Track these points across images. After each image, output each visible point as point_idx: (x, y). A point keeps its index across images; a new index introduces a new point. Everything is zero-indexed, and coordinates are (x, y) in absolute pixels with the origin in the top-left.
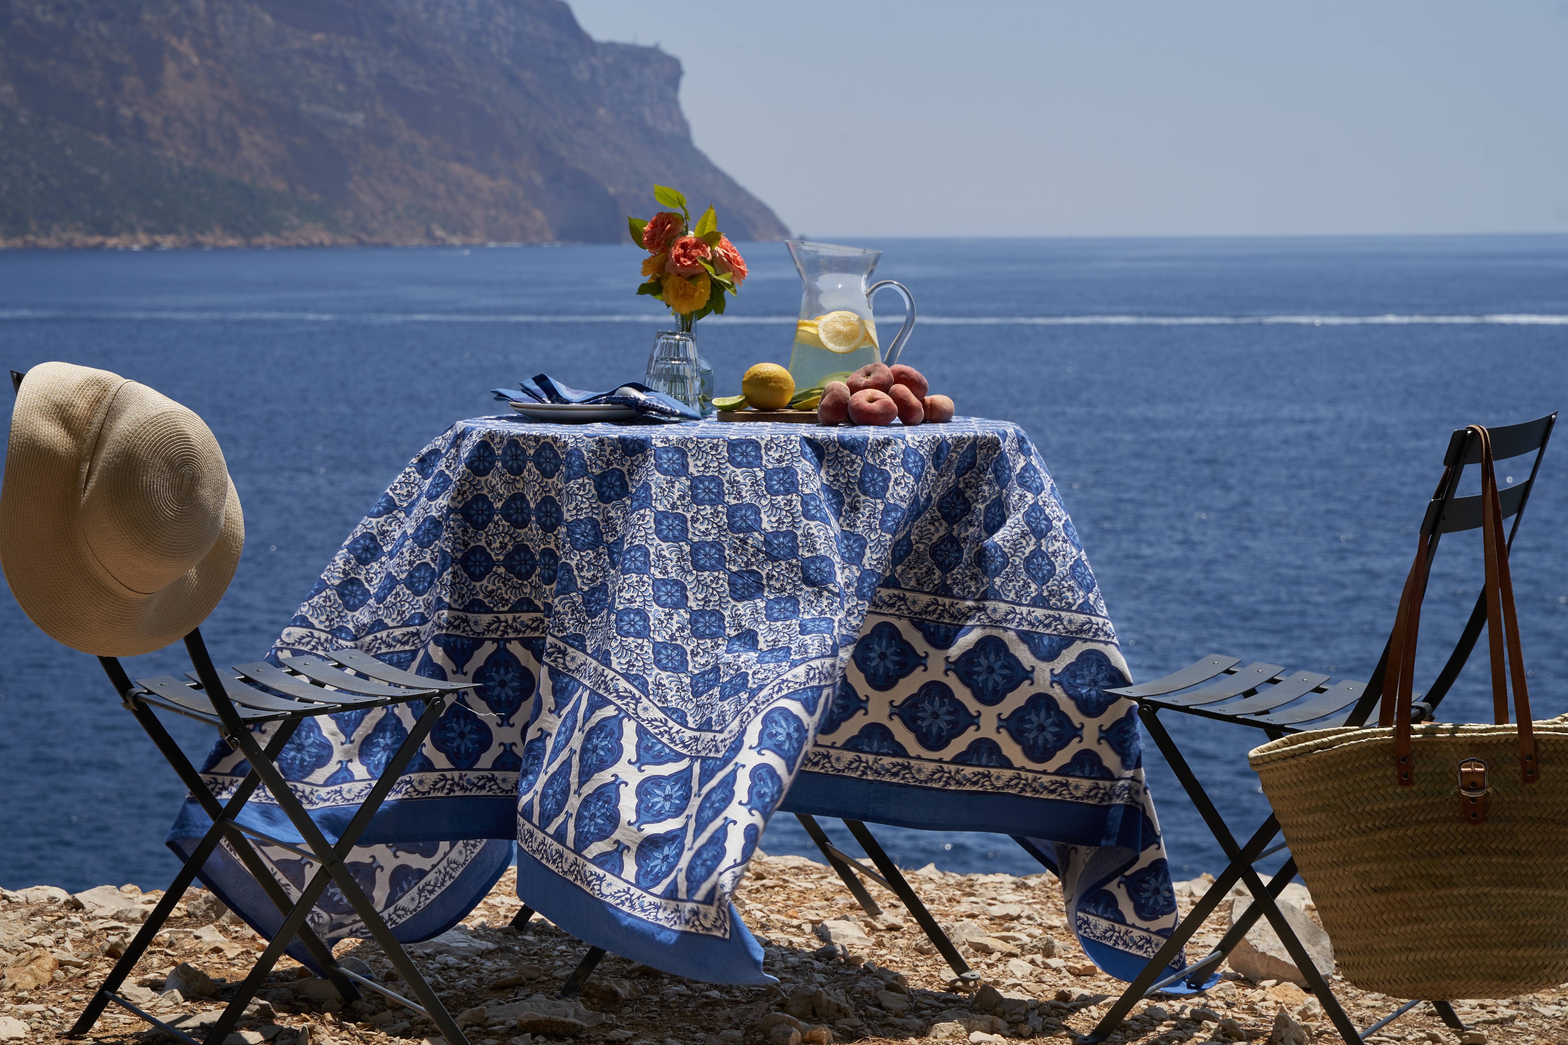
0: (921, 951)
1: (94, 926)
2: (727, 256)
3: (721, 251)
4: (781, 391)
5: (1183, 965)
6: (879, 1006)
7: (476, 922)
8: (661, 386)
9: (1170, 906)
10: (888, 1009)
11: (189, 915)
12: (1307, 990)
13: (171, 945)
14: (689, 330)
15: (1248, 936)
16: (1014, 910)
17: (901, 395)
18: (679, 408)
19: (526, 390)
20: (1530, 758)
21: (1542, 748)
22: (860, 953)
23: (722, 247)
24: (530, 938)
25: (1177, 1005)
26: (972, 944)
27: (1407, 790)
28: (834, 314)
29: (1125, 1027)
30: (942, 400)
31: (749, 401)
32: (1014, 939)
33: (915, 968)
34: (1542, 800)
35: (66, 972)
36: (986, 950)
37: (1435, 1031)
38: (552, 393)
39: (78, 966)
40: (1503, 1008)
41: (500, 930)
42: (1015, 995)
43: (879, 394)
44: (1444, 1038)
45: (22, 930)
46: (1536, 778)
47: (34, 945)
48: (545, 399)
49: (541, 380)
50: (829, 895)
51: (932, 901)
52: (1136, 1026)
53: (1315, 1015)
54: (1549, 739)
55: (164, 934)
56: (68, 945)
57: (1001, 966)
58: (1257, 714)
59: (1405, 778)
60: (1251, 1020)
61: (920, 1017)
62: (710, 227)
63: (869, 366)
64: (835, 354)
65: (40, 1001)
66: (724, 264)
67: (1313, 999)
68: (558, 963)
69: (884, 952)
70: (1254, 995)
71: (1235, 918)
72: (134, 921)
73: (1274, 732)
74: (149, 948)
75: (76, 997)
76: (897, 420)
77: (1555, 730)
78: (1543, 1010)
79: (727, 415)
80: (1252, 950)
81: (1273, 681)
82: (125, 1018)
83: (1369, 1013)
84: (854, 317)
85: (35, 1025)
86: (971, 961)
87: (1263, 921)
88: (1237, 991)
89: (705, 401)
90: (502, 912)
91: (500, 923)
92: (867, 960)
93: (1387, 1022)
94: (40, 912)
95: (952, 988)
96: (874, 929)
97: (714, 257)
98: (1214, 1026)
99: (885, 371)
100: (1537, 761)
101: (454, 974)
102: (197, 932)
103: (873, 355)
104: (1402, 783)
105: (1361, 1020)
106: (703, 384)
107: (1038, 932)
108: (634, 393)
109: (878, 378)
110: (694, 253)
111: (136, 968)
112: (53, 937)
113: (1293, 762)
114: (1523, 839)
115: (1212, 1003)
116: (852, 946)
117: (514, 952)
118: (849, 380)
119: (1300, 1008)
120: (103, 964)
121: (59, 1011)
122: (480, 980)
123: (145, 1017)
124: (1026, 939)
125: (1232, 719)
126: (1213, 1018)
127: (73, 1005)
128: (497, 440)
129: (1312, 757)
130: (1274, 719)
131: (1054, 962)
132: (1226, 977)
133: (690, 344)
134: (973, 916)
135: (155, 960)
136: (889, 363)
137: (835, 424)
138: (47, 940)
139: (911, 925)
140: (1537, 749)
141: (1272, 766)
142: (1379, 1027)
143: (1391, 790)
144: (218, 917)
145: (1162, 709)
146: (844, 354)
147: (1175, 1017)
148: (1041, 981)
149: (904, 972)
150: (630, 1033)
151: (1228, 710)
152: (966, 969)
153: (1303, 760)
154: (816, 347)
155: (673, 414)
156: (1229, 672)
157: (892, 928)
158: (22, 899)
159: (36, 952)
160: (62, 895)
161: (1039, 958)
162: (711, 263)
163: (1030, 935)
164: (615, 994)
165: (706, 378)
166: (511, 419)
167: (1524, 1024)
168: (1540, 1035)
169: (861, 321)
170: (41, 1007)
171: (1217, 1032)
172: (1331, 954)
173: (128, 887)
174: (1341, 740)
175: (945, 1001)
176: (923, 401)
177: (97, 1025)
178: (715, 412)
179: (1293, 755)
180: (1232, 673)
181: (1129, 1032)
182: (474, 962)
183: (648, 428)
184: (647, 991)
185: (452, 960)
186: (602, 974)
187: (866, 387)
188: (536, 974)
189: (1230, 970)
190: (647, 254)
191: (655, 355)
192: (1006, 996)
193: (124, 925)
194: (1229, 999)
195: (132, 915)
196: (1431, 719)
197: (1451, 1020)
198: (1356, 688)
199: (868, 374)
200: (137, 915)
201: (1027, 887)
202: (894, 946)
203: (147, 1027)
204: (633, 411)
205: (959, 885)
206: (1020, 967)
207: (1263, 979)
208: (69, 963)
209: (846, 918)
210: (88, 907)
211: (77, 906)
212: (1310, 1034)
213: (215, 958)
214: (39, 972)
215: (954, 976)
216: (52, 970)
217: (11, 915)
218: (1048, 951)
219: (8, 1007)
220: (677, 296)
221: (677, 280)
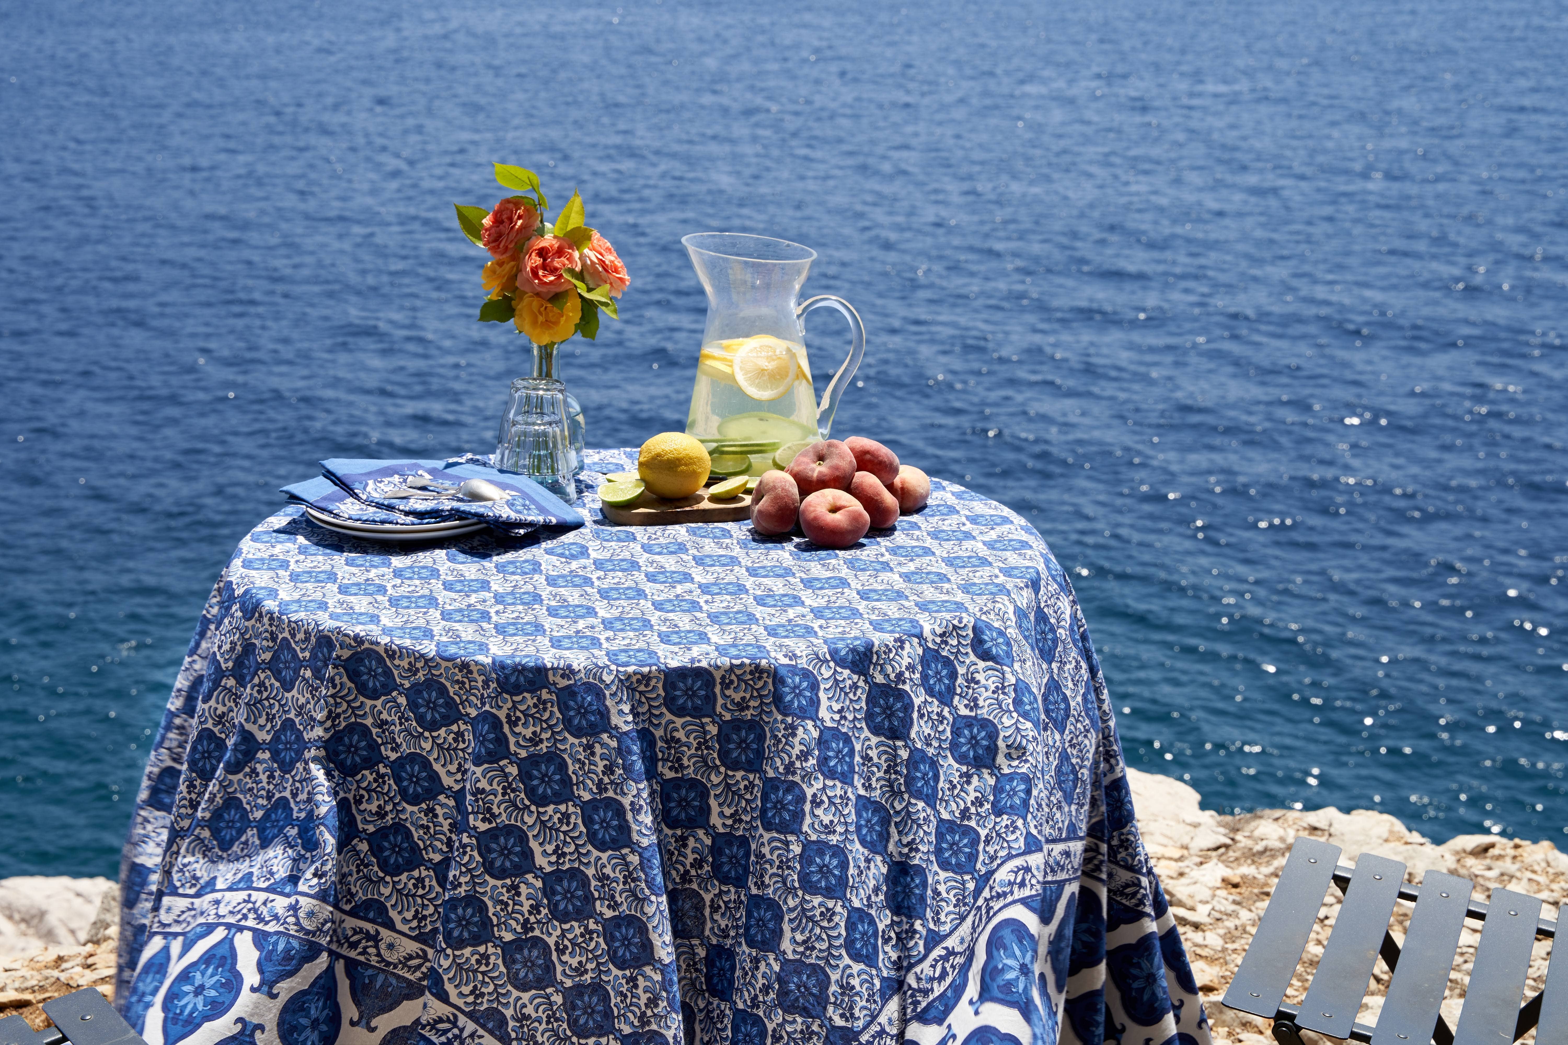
2: (602, 262)
3: (592, 255)
17: (870, 492)
23: (593, 249)
31: (650, 488)
43: (841, 495)
62: (576, 220)
66: (598, 274)
97: (584, 265)
99: (842, 451)
109: (837, 468)
110: (557, 263)
118: (796, 468)
128: (300, 636)
162: (580, 276)
176: (894, 492)
187: (822, 484)
199: (821, 460)
220: (535, 322)
221: (536, 303)
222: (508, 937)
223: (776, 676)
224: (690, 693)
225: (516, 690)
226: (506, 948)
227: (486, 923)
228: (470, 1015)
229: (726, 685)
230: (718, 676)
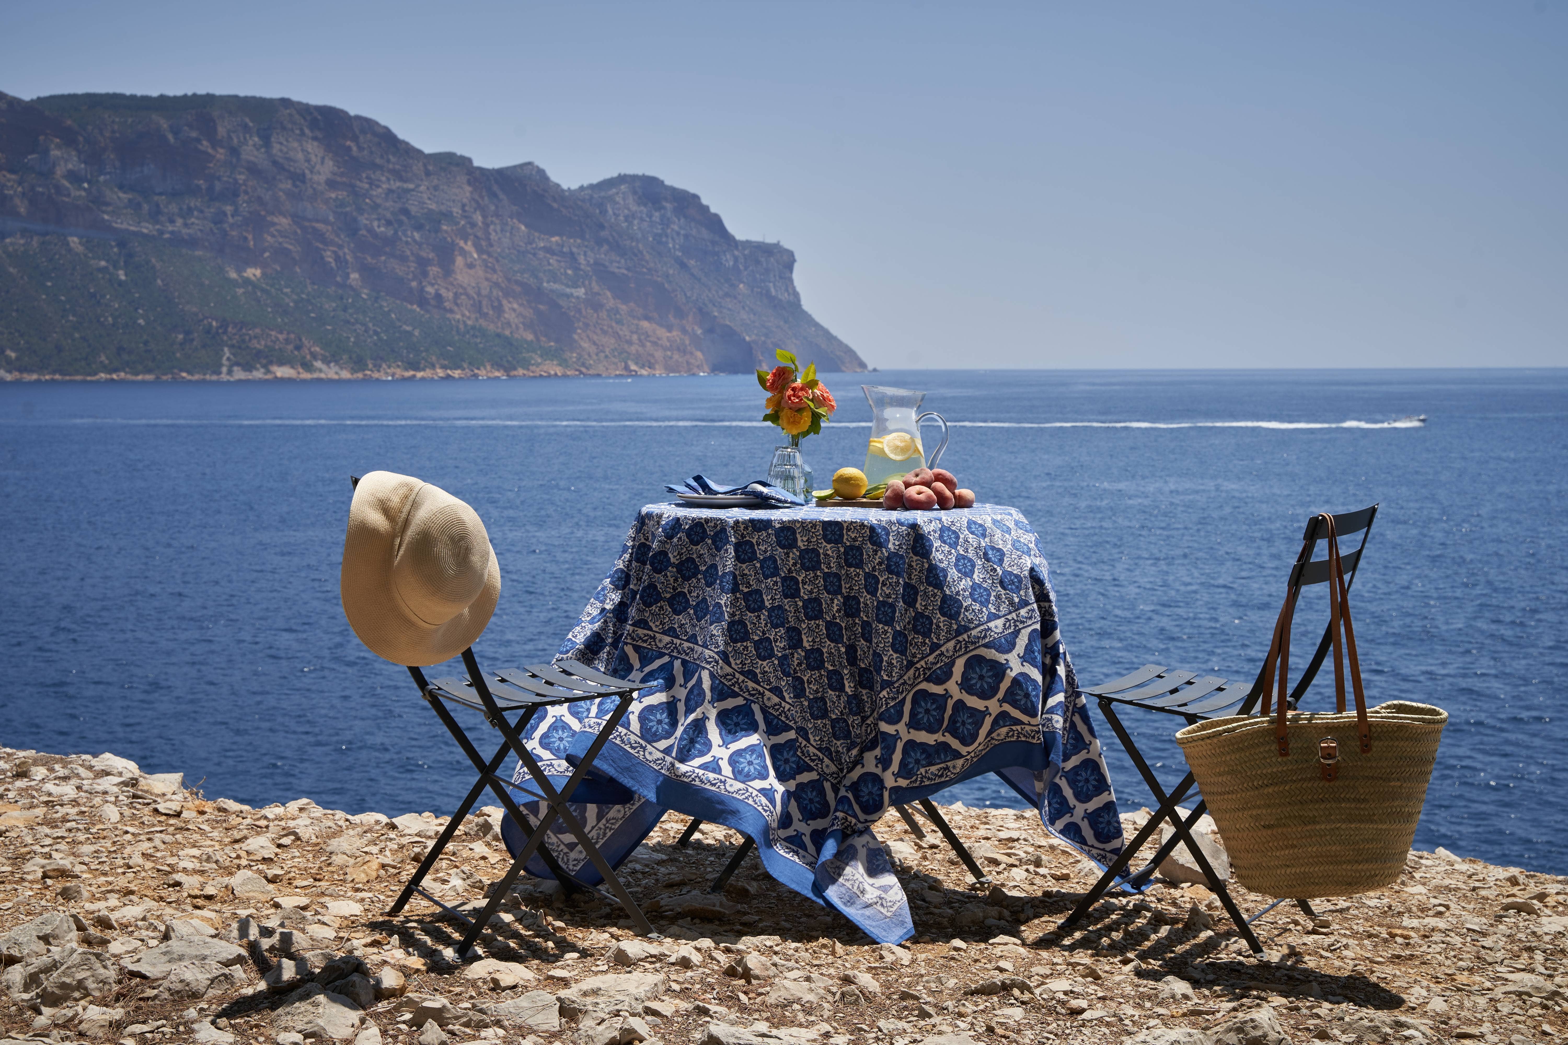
0: (952, 862)
1: (405, 841)
2: (823, 395)
3: (818, 393)
4: (858, 486)
5: (1128, 873)
6: (924, 900)
7: (655, 841)
8: (778, 482)
9: (1119, 833)
10: (929, 903)
11: (466, 834)
12: (1211, 890)
13: (454, 854)
14: (797, 445)
15: (1172, 854)
16: (1015, 835)
17: (939, 489)
18: (790, 497)
19: (688, 486)
20: (1366, 736)
21: (1373, 730)
22: (911, 864)
23: (820, 390)
24: (690, 852)
25: (1124, 901)
26: (986, 858)
27: (1285, 759)
28: (894, 435)
29: (1089, 916)
30: (966, 493)
31: (837, 493)
32: (1015, 855)
33: (948, 874)
34: (1374, 765)
35: (387, 871)
36: (995, 862)
37: (1297, 917)
38: (706, 488)
39: (394, 867)
40: (1342, 903)
41: (670, 846)
42: (1015, 893)
43: (924, 489)
44: (1302, 922)
45: (359, 843)
46: (1370, 750)
47: (366, 853)
48: (701, 491)
49: (698, 479)
50: (891, 824)
51: (960, 828)
52: (1096, 915)
53: (1216, 907)
54: (1378, 723)
55: (450, 847)
56: (388, 853)
57: (1006, 873)
58: (1179, 706)
59: (1284, 751)
60: (1174, 910)
61: (951, 908)
62: (812, 376)
63: (917, 470)
64: (895, 461)
65: (370, 890)
66: (821, 401)
67: (1214, 896)
68: (709, 869)
69: (927, 863)
70: (1176, 893)
71: (1164, 841)
72: (430, 837)
73: (1191, 719)
74: (440, 856)
75: (393, 888)
76: (936, 506)
77: (1382, 717)
78: (1368, 903)
79: (822, 502)
80: (1175, 862)
81: (1189, 683)
82: (425, 903)
83: (1253, 905)
84: (908, 437)
85: (367, 907)
86: (985, 870)
87: (1181, 844)
88: (1164, 890)
89: (808, 492)
90: (672, 834)
91: (670, 842)
92: (915, 868)
93: (1266, 911)
94: (369, 830)
95: (973, 887)
96: (920, 847)
97: (814, 396)
98: (1148, 914)
99: (928, 474)
100: (1371, 739)
101: (640, 876)
102: (471, 846)
103: (920, 462)
104: (1281, 755)
105: (1247, 910)
106: (806, 481)
107: (1031, 849)
108: (760, 488)
109: (924, 478)
110: (800, 394)
111: (432, 870)
112: (378, 848)
113: (1209, 741)
114: (1362, 791)
115: (1147, 899)
116: (906, 859)
117: (680, 862)
118: (904, 479)
119: (1207, 902)
120: (410, 866)
121: (382, 897)
122: (657, 880)
123: (436, 903)
124: (1023, 855)
125: (1162, 710)
126: (1148, 909)
127: (391, 893)
129: (1221, 738)
130: (1190, 709)
131: (1041, 871)
132: (1158, 881)
133: (797, 454)
134: (987, 839)
135: (444, 864)
136: (931, 468)
137: (895, 509)
138: (375, 849)
139: (945, 845)
140: (1370, 731)
141: (1194, 744)
142: (1260, 916)
143: (1274, 759)
144: (485, 836)
145: (1114, 703)
146: (901, 461)
147: (1123, 908)
148: (1033, 884)
149: (940, 877)
150: (757, 918)
151: (1159, 703)
152: (983, 876)
153: (1215, 740)
154: (882, 456)
155: (786, 502)
156: (1159, 676)
157: (933, 847)
158: (358, 821)
159: (367, 858)
160: (384, 819)
161: (1031, 868)
162: (812, 400)
163: (1026, 852)
164: (747, 891)
165: (808, 477)
166: (678, 505)
167: (1356, 912)
168: (1366, 920)
169: (912, 440)
170: (370, 895)
171: (1151, 918)
172: (1228, 866)
173: (426, 814)
174: (1241, 727)
175: (969, 897)
176: (954, 493)
177: (407, 907)
178: (814, 500)
179: (1209, 737)
180: (1162, 677)
181: (1092, 919)
182: (653, 868)
183: (769, 511)
184: (768, 889)
185: (638, 867)
186: (738, 877)
187: (915, 484)
188: (694, 877)
189: (1160, 876)
190: (769, 395)
191: (774, 462)
192: (1009, 894)
193: (423, 840)
194: (1159, 896)
195: (429, 834)
196: (1295, 709)
197: (1308, 911)
198: (1247, 688)
199: (917, 475)
200: (432, 834)
201: (1024, 818)
202: (934, 859)
203: (438, 910)
204: (759, 500)
205: (978, 817)
206: (1018, 874)
207: (1182, 882)
208: (388, 865)
209: (902, 840)
210: (400, 828)
211: (393, 827)
212: (1213, 920)
213: (482, 862)
214: (369, 871)
215: (974, 880)
216: (377, 870)
217: (351, 832)
218: (1038, 863)
219: (349, 894)
220: (789, 423)
221: (789, 412)
222: (756, 638)
223: (872, 529)
224: (833, 533)
225: (759, 530)
226: (755, 642)
227: (747, 632)
228: (741, 673)
229: (848, 530)
230: (845, 525)
